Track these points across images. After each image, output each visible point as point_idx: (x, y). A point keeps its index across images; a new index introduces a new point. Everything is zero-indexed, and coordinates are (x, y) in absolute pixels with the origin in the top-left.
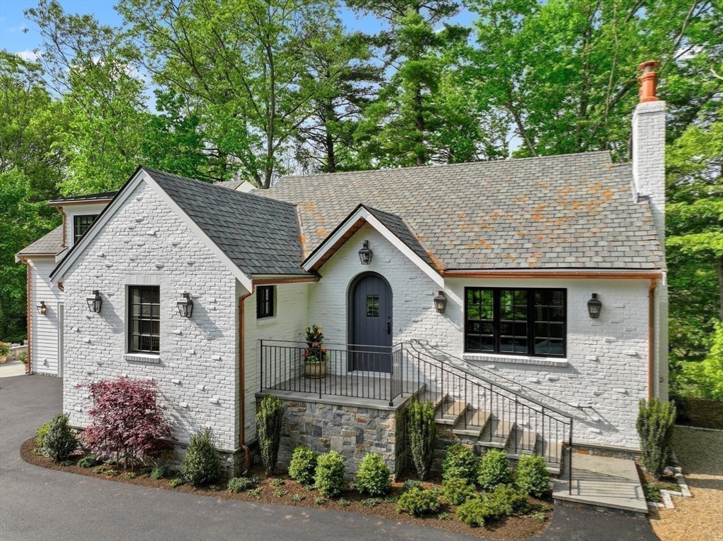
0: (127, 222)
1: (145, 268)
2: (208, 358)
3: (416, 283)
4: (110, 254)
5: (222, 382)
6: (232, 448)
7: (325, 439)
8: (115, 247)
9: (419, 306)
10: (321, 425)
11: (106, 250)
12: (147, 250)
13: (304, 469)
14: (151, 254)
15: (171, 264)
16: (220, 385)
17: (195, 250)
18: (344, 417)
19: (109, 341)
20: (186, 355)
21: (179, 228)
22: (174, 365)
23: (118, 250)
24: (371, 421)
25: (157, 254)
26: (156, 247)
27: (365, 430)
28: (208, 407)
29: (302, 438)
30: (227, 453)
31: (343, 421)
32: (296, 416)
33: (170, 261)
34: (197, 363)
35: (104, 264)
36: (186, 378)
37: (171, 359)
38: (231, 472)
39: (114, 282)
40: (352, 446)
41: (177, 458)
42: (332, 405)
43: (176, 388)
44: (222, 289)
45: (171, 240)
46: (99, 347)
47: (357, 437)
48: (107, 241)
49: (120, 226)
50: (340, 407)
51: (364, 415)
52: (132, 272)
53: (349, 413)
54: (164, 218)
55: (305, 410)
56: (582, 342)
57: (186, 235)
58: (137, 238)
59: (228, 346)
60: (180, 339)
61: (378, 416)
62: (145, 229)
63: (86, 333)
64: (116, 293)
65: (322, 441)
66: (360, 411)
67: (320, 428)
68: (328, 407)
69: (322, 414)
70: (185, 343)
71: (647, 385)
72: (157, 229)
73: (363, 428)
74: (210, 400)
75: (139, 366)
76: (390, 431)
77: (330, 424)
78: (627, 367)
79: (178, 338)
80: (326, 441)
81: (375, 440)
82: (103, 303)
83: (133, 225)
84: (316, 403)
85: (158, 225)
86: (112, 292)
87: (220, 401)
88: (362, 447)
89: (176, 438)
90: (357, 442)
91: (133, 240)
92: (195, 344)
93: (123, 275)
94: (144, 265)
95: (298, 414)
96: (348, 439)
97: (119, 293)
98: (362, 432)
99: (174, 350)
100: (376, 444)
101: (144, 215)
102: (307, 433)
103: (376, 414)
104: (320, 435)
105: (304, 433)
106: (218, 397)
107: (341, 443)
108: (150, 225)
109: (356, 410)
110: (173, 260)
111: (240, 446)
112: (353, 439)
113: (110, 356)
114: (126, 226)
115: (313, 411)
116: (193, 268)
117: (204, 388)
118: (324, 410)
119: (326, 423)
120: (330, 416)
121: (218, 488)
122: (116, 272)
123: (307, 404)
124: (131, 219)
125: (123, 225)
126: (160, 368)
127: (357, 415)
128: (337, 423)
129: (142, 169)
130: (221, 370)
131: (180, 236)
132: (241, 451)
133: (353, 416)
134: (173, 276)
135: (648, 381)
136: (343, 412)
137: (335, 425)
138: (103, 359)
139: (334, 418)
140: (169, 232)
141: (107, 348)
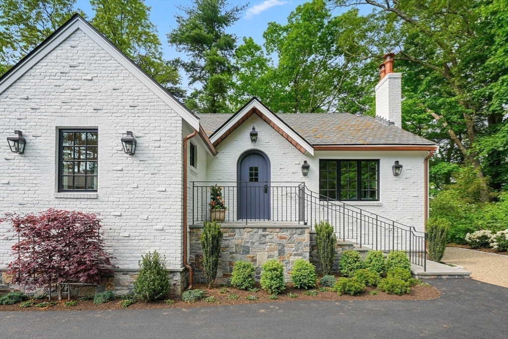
0: (59, 67)
1: (80, 111)
2: (153, 190)
3: (287, 156)
4: (36, 97)
5: (167, 210)
6: (179, 267)
7: (252, 255)
8: (44, 90)
9: (289, 172)
10: (249, 245)
11: (31, 94)
12: (83, 94)
13: (248, 276)
14: (88, 97)
15: (112, 107)
16: (165, 214)
17: (138, 94)
18: (268, 237)
19: (35, 182)
20: (128, 189)
21: (120, 75)
22: (114, 199)
23: (46, 94)
24: (291, 237)
25: (95, 97)
26: (94, 91)
27: (286, 245)
28: (152, 234)
29: (232, 258)
30: (173, 272)
31: (267, 240)
32: (227, 240)
33: (110, 104)
34: (140, 196)
35: (29, 107)
36: (127, 210)
37: (110, 194)
38: (177, 289)
39: (42, 124)
40: (275, 258)
41: (118, 284)
42: (258, 228)
43: (117, 220)
44: (167, 129)
45: (111, 85)
46: (20, 188)
47: (279, 251)
48: (33, 84)
49: (50, 71)
50: (265, 229)
51: (284, 233)
52: (63, 114)
53: (272, 233)
54: (103, 65)
55: (235, 235)
56: (389, 190)
57: (128, 81)
58: (70, 83)
59: (174, 179)
60: (121, 175)
61: (296, 233)
62: (81, 74)
63: (5, 175)
64: (43, 135)
65: (250, 257)
66: (282, 230)
67: (248, 248)
68: (255, 230)
69: (250, 236)
70: (127, 178)
71: (423, 213)
72: (95, 75)
73: (284, 243)
74: (155, 227)
75: (72, 203)
76: (305, 243)
77: (257, 244)
78: (413, 204)
79: (119, 174)
80: (253, 257)
81: (294, 251)
82: (27, 144)
83: (66, 70)
84: (244, 228)
85: (96, 71)
86: (38, 133)
87: (165, 228)
88: (283, 258)
89: (117, 266)
90: (279, 254)
91: (65, 84)
92: (138, 179)
93: (53, 118)
94: (80, 108)
95: (228, 238)
96: (272, 253)
97: (48, 134)
98: (284, 246)
99: (115, 186)
100: (295, 254)
101: (79, 61)
102: (236, 252)
103: (294, 232)
104: (248, 253)
105: (233, 253)
106: (163, 224)
107: (266, 257)
108: (86, 71)
109: (278, 230)
110: (114, 103)
111: (184, 266)
112: (276, 252)
113: (35, 196)
114: (57, 71)
115: (241, 235)
116: (136, 110)
117: (148, 217)
118: (251, 233)
119: (253, 243)
120: (256, 237)
121: (173, 301)
122: (43, 114)
123: (236, 230)
124: (64, 64)
125: (54, 70)
126: (98, 203)
127: (279, 234)
128: (263, 242)
129: (78, 18)
130: (167, 200)
131: (122, 81)
132: (186, 270)
133: (276, 235)
134: (114, 118)
135: (424, 211)
136: (267, 233)
137: (261, 244)
138: (26, 199)
139: (260, 238)
140: (109, 78)
141: (31, 189)
